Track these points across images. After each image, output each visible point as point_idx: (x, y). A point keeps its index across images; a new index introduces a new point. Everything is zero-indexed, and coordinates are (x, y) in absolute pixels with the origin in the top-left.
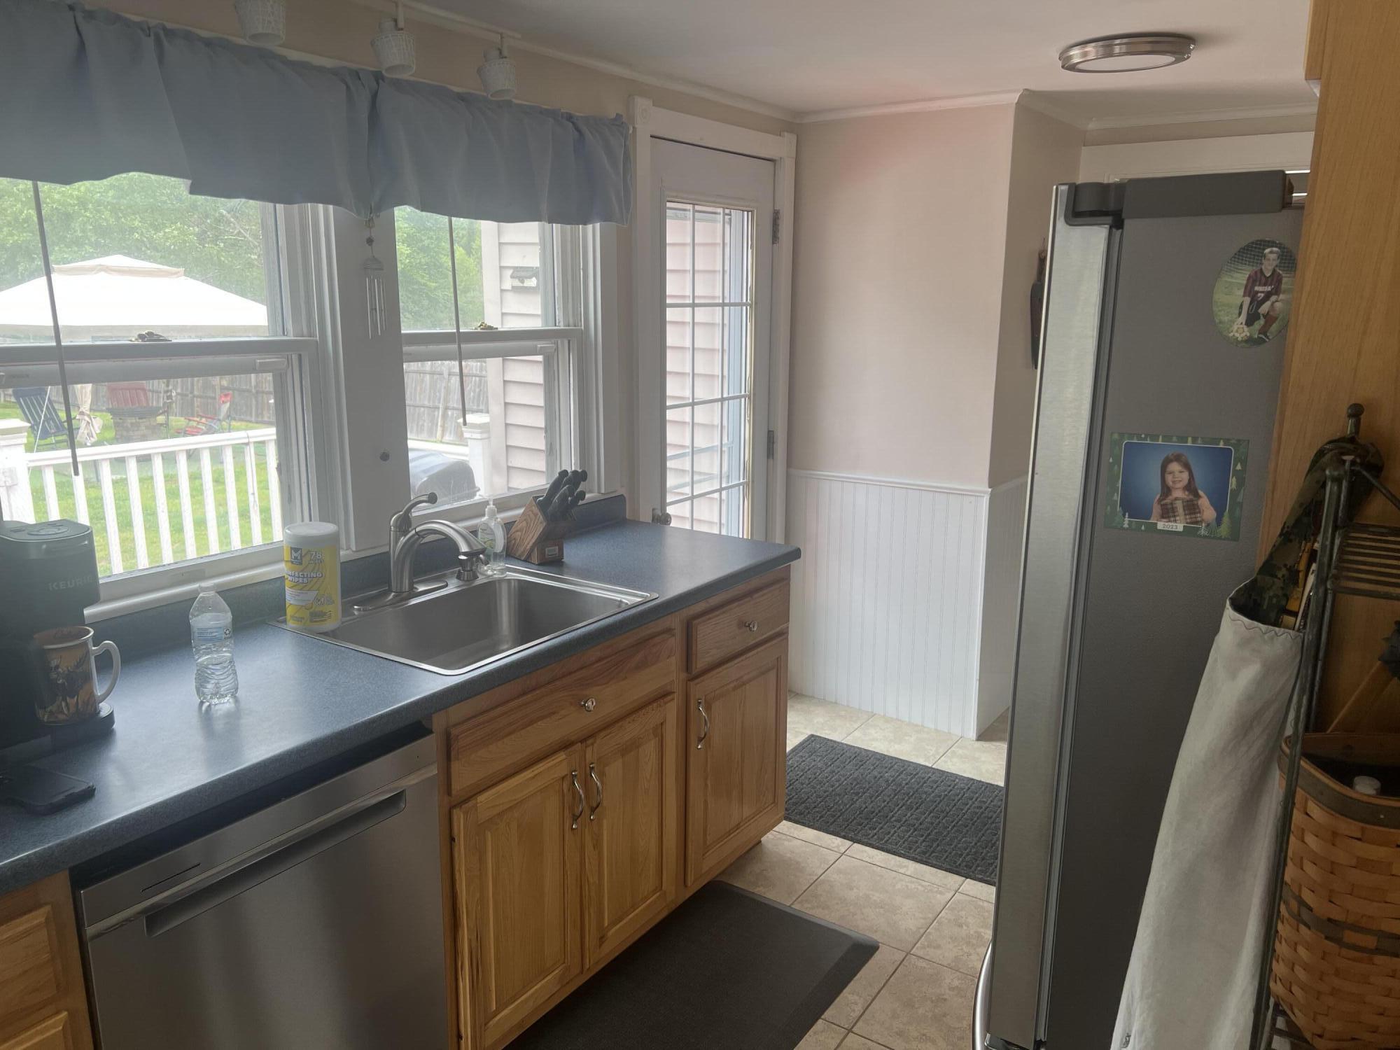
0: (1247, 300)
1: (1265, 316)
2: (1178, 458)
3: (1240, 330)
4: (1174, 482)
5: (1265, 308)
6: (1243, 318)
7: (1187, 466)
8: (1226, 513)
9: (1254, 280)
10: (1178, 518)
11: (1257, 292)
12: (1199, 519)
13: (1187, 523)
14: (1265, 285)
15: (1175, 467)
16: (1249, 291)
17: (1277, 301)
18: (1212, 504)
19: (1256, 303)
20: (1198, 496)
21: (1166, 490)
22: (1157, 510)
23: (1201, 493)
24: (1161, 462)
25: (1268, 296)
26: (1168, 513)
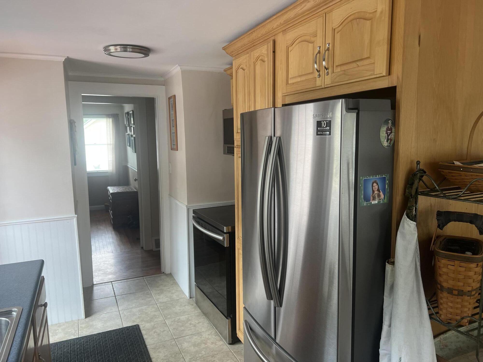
0: (386, 135)
1: (390, 139)
2: (375, 182)
3: (385, 144)
4: (375, 189)
5: (390, 137)
6: (386, 140)
7: (377, 184)
8: (386, 196)
9: (388, 129)
10: (376, 199)
11: (388, 133)
12: (381, 198)
13: (378, 200)
14: (389, 131)
15: (375, 184)
16: (387, 133)
17: (392, 135)
18: (383, 194)
19: (388, 136)
20: (380, 192)
21: (373, 192)
22: (372, 198)
23: (381, 191)
24: (372, 183)
25: (390, 133)
26: (374, 199)
